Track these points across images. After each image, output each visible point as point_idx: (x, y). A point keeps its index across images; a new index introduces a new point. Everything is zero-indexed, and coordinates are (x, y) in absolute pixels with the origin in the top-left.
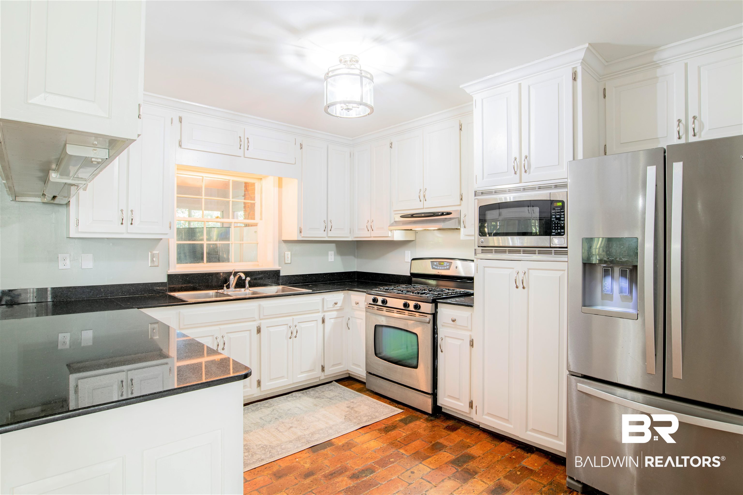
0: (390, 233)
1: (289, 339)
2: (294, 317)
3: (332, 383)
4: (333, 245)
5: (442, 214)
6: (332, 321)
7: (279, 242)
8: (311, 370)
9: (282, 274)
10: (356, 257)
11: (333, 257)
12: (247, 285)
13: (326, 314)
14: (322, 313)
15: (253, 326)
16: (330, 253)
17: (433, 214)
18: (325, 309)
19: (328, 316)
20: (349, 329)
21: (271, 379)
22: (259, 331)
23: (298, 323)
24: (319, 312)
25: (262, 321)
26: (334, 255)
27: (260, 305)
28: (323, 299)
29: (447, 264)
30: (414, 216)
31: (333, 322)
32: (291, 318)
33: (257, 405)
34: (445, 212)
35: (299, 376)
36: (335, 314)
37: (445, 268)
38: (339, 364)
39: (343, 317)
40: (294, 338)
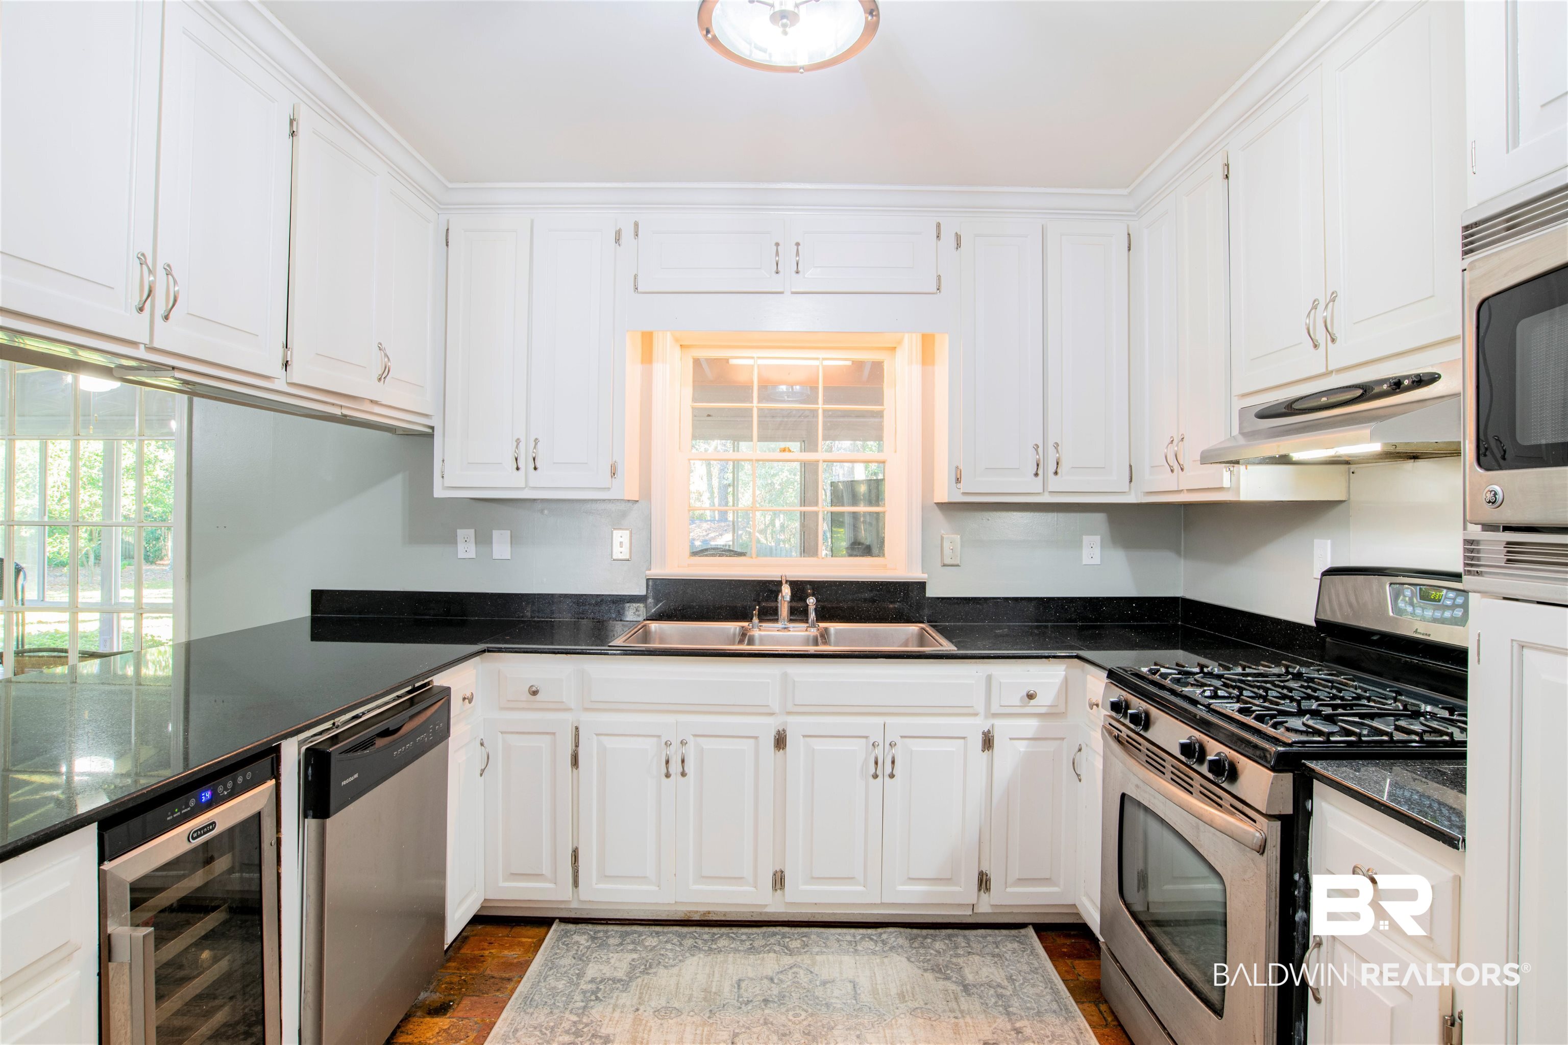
0: (1226, 475)
1: (871, 779)
2: (889, 720)
3: (1023, 931)
4: (1100, 517)
5: (1397, 386)
6: (1022, 746)
7: (924, 508)
8: (941, 879)
9: (930, 593)
10: (1182, 553)
11: (1097, 551)
12: (812, 616)
13: (999, 723)
14: (986, 717)
15: (768, 727)
16: (1086, 539)
17: (1359, 392)
18: (995, 709)
19: (1002, 729)
20: (1080, 780)
21: (813, 878)
22: (780, 742)
23: (902, 737)
24: (976, 715)
25: (791, 719)
26: (1102, 547)
27: (785, 675)
28: (989, 678)
29: (1454, 599)
30: (1296, 406)
31: (1022, 749)
32: (879, 720)
33: (774, 934)
34: (1407, 377)
35: (901, 888)
36: (1031, 726)
37: (1447, 614)
38: (1046, 881)
39: (1063, 739)
40: (887, 778)
